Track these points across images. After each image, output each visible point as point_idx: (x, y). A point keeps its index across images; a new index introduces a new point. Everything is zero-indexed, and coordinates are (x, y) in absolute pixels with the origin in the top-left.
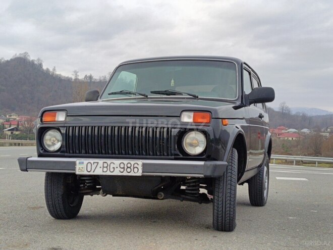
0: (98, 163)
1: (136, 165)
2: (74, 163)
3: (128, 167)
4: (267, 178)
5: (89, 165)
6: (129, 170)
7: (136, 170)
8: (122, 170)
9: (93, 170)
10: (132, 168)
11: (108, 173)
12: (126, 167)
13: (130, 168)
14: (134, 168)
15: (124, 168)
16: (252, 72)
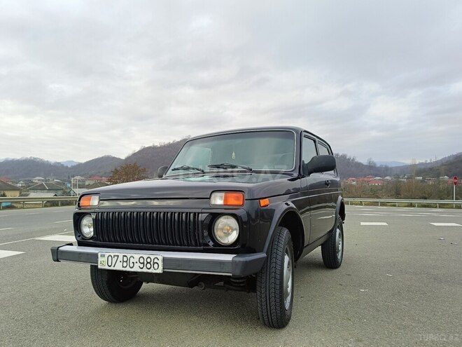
0: (118, 256)
1: (156, 261)
2: (96, 255)
3: (148, 263)
4: (341, 239)
5: (110, 258)
6: (149, 266)
7: (156, 266)
8: (142, 266)
9: (113, 265)
10: (152, 263)
11: (128, 269)
12: (145, 263)
13: (150, 263)
14: (154, 263)
15: (143, 263)
16: (317, 140)
